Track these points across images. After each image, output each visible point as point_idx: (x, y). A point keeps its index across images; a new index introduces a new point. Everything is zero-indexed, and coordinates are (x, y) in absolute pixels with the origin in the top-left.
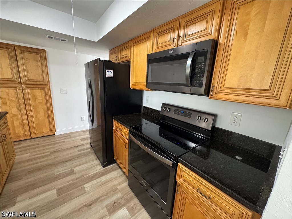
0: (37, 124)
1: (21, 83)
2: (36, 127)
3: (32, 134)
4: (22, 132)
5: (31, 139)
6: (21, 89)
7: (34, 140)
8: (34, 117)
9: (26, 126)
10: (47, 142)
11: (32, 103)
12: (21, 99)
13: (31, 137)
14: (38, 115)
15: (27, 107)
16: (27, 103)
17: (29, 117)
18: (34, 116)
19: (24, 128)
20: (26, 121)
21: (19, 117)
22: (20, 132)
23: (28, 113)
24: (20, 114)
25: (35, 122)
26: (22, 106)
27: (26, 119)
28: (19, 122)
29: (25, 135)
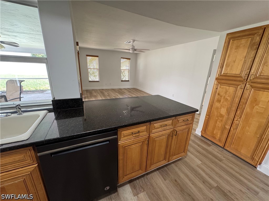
0: (239, 138)
1: (247, 80)
2: (235, 139)
3: (227, 144)
4: (219, 136)
5: (223, 148)
6: (243, 88)
7: (225, 151)
8: (239, 128)
9: (226, 132)
10: (234, 167)
11: (247, 109)
12: (237, 100)
13: (224, 147)
14: (246, 127)
15: (238, 112)
16: (241, 107)
17: (234, 124)
18: (241, 126)
19: (222, 133)
20: (228, 127)
21: (224, 119)
22: (217, 135)
23: (236, 119)
24: (227, 116)
25: (237, 133)
26: (234, 109)
27: (229, 125)
28: (222, 124)
29: (220, 140)
